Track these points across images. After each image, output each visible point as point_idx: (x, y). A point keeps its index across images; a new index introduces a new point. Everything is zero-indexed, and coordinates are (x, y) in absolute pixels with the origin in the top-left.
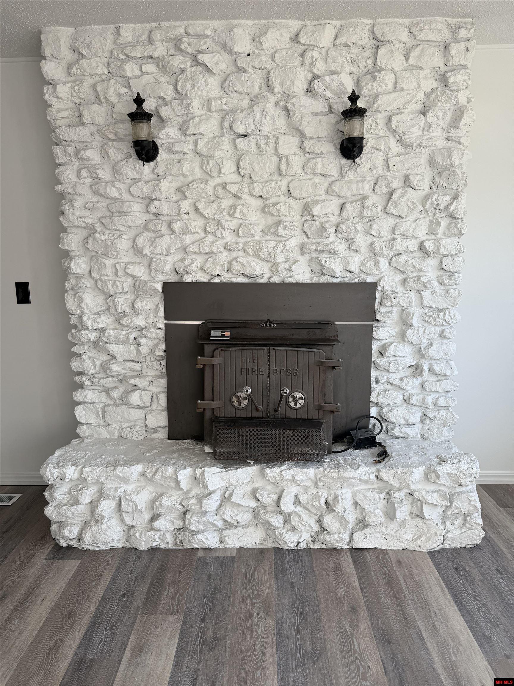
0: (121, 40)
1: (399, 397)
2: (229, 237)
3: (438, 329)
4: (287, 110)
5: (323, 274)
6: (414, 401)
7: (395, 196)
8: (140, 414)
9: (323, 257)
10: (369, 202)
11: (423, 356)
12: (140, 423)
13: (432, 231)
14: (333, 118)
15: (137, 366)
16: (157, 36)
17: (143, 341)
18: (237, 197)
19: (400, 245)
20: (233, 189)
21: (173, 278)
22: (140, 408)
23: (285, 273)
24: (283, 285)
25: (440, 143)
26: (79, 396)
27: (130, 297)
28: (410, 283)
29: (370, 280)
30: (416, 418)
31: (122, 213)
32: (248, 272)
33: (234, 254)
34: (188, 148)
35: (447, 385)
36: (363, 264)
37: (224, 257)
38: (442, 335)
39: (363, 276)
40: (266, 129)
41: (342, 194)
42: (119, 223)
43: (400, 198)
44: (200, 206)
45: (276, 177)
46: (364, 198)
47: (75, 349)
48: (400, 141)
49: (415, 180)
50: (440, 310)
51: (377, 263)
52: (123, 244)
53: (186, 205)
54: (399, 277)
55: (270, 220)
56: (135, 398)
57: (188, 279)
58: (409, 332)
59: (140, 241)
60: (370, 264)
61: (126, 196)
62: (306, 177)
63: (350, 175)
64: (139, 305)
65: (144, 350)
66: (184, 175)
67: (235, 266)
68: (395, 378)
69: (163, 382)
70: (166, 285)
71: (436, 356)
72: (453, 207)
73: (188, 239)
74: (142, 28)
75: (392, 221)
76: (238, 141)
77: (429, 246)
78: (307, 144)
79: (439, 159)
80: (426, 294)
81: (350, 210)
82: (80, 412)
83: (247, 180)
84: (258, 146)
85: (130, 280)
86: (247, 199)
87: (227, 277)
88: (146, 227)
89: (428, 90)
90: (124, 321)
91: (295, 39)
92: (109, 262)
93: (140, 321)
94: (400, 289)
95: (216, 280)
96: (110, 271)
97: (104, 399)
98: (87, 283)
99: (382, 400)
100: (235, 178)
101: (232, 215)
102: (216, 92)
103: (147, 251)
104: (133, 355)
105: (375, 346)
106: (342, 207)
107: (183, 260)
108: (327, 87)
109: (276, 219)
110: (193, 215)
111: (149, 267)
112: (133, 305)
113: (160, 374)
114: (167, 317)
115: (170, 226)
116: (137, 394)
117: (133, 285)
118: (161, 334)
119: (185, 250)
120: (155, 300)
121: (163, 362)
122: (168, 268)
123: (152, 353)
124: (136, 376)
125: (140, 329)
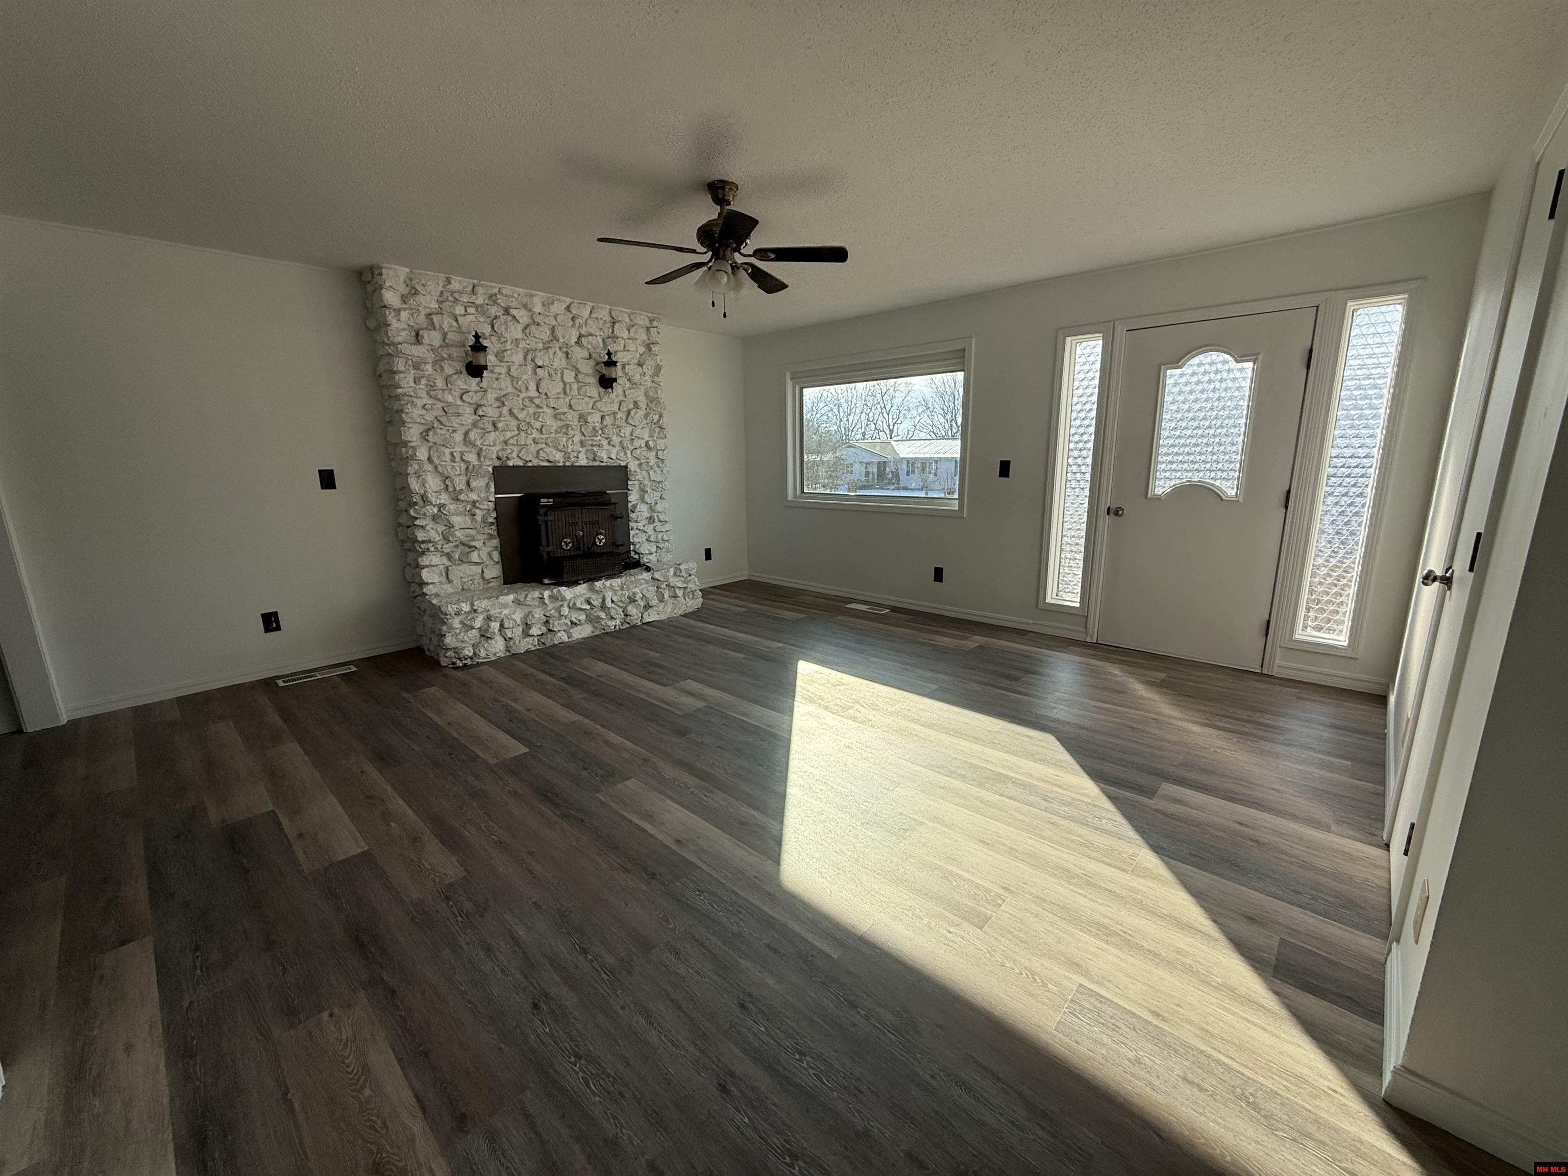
0: (451, 287)
1: (644, 537)
2: (536, 434)
3: (659, 494)
4: (567, 353)
5: (595, 460)
6: (652, 539)
7: (632, 413)
8: (478, 569)
9: (596, 449)
10: (618, 416)
11: (653, 511)
12: (478, 577)
13: (651, 436)
14: (591, 363)
15: (473, 532)
16: (480, 290)
18: (538, 407)
19: (637, 443)
20: (537, 401)
21: (497, 463)
22: (477, 564)
23: (573, 459)
24: (572, 466)
25: (650, 384)
26: (424, 561)
27: (464, 479)
28: (644, 466)
29: (622, 464)
30: (654, 549)
31: (458, 415)
32: (551, 459)
33: (540, 446)
34: (503, 370)
35: (667, 527)
36: (617, 454)
37: (533, 448)
38: (661, 498)
39: (619, 462)
40: (556, 365)
41: (602, 410)
42: (455, 421)
43: (635, 415)
44: (515, 411)
45: (562, 396)
46: (615, 414)
47: (417, 522)
48: (629, 380)
49: (641, 404)
50: (659, 482)
51: (625, 454)
52: (459, 437)
53: (505, 411)
54: (637, 462)
55: (559, 423)
56: (475, 557)
57: (510, 463)
58: (646, 496)
59: (472, 435)
60: (622, 454)
61: (459, 402)
62: (580, 397)
63: (606, 399)
64: (474, 484)
65: (479, 518)
66: (501, 389)
67: (542, 454)
68: (640, 525)
69: (495, 542)
70: (494, 468)
71: (660, 510)
72: (661, 422)
73: (509, 434)
74: (468, 283)
75: (630, 428)
76: (538, 370)
77: (651, 444)
78: (580, 377)
79: (651, 394)
80: (651, 472)
81: (608, 421)
82: (425, 575)
83: (543, 396)
84: (550, 375)
85: (463, 466)
86: (545, 409)
87: (535, 462)
88: (475, 425)
89: (641, 352)
90: (462, 497)
91: (568, 308)
92: (447, 451)
93: (474, 496)
94: (638, 470)
95: (530, 464)
96: (448, 457)
97: (445, 560)
98: (430, 467)
99: (636, 540)
100: (537, 394)
101: (537, 420)
102: (520, 335)
103: (478, 443)
104: (469, 524)
105: (630, 505)
106: (602, 418)
107: (503, 450)
108: (589, 343)
109: (563, 423)
110: (508, 418)
111: (479, 455)
112: (468, 484)
113: (491, 536)
114: (496, 493)
115: (494, 425)
116: (475, 554)
117: (467, 468)
118: (492, 505)
119: (506, 443)
120: (486, 480)
121: (494, 527)
122: (494, 456)
123: (484, 521)
124: (473, 540)
125: (474, 502)
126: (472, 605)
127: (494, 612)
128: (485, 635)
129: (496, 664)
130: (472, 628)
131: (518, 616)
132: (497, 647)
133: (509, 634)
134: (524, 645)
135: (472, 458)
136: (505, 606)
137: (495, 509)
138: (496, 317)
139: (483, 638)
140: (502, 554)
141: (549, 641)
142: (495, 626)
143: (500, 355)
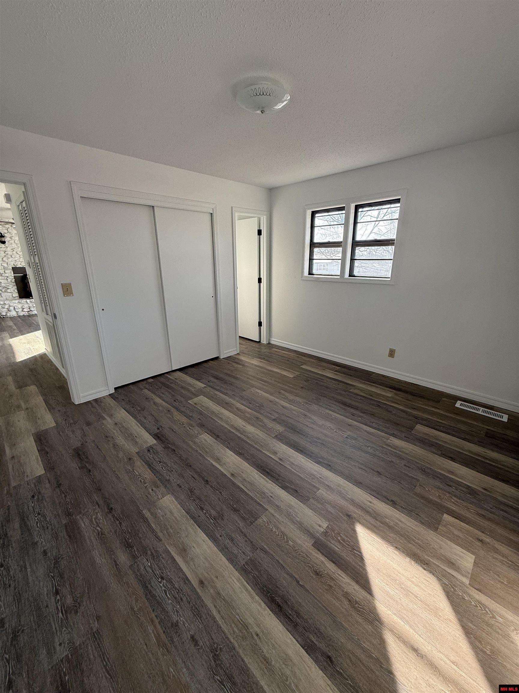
8: (11, 294)
12: (11, 296)
15: (8, 284)
17: (8, 279)
21: (14, 266)
34: (13, 242)
44: (18, 252)
53: (14, 252)
56: (9, 291)
57: (17, 266)
59: (4, 259)
64: (6, 272)
65: (9, 281)
69: (16, 287)
70: (12, 268)
88: (5, 256)
90: (3, 275)
93: (7, 275)
103: (6, 261)
104: (6, 282)
107: (15, 263)
110: (16, 254)
111: (7, 264)
112: (5, 272)
113: (14, 286)
114: (14, 274)
115: (11, 256)
116: (9, 290)
117: (4, 268)
118: (13, 277)
119: (16, 261)
120: (11, 271)
121: (15, 283)
122: (12, 264)
123: (11, 281)
124: (8, 286)
125: (7, 277)
126: (4, 302)
127: (11, 305)
128: (9, 310)
129: (12, 318)
130: (4, 308)
131: (20, 306)
132: (13, 314)
133: (17, 310)
134: (21, 314)
135: (5, 265)
136: (15, 303)
137: (14, 278)
138: (8, 228)
139: (9, 311)
140: (18, 290)
141: (31, 313)
142: (12, 308)
143: (11, 238)
